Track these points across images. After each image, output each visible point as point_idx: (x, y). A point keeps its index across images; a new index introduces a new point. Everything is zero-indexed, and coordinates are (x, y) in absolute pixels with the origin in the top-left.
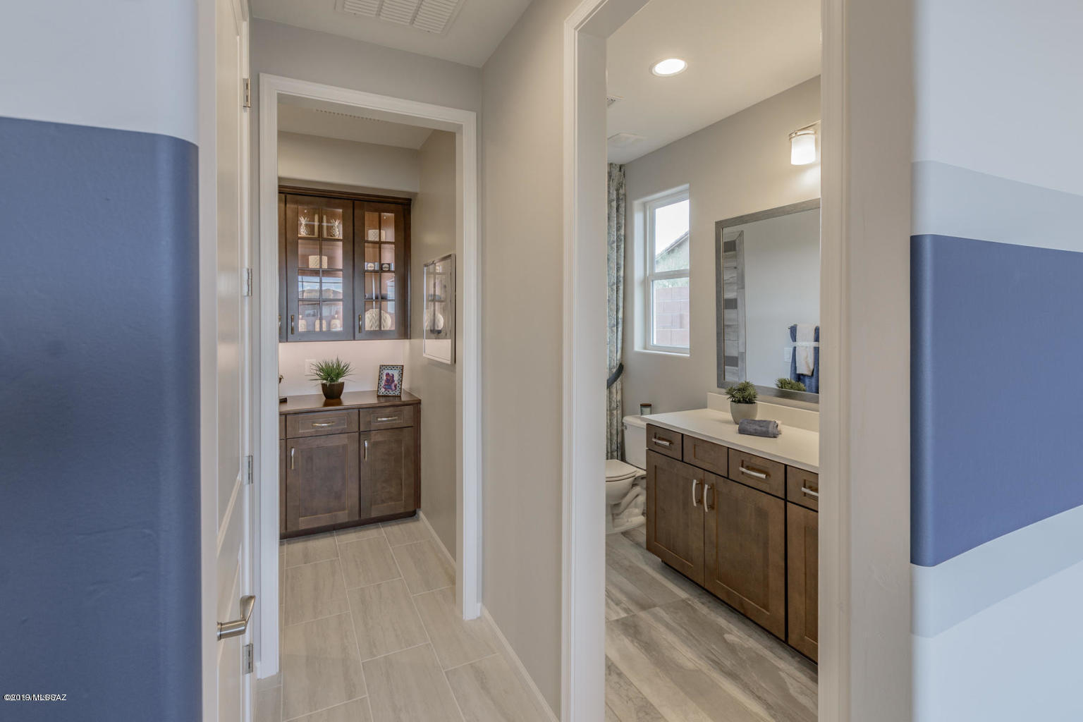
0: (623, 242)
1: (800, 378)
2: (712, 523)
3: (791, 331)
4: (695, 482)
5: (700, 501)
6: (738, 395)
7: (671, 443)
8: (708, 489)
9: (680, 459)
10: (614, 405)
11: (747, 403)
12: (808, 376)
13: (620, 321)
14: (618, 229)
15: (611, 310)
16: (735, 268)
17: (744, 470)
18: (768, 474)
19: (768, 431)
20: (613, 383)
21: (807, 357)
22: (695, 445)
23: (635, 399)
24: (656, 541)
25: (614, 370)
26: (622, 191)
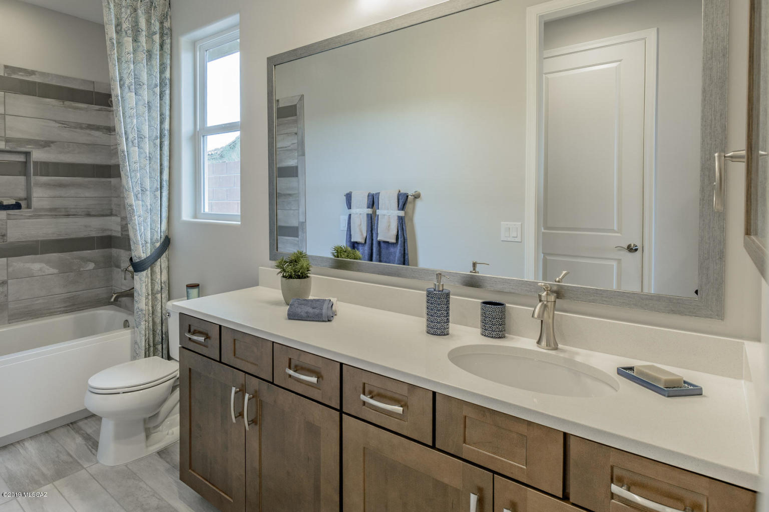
0: (168, 86)
1: (354, 245)
2: (254, 444)
3: (347, 198)
4: (234, 390)
5: (240, 415)
6: (289, 269)
7: (207, 337)
8: (249, 399)
9: (218, 360)
10: (158, 287)
11: (299, 277)
12: (362, 244)
13: (165, 184)
14: (162, 72)
15: (152, 169)
16: (296, 134)
17: (291, 372)
18: (319, 376)
19: (322, 314)
20: (156, 260)
21: (361, 225)
22: (235, 340)
23: (182, 278)
24: (190, 468)
25: (158, 245)
26: (167, 24)
